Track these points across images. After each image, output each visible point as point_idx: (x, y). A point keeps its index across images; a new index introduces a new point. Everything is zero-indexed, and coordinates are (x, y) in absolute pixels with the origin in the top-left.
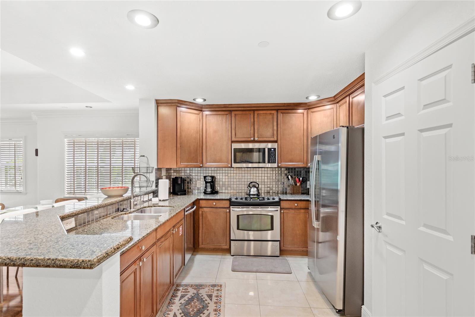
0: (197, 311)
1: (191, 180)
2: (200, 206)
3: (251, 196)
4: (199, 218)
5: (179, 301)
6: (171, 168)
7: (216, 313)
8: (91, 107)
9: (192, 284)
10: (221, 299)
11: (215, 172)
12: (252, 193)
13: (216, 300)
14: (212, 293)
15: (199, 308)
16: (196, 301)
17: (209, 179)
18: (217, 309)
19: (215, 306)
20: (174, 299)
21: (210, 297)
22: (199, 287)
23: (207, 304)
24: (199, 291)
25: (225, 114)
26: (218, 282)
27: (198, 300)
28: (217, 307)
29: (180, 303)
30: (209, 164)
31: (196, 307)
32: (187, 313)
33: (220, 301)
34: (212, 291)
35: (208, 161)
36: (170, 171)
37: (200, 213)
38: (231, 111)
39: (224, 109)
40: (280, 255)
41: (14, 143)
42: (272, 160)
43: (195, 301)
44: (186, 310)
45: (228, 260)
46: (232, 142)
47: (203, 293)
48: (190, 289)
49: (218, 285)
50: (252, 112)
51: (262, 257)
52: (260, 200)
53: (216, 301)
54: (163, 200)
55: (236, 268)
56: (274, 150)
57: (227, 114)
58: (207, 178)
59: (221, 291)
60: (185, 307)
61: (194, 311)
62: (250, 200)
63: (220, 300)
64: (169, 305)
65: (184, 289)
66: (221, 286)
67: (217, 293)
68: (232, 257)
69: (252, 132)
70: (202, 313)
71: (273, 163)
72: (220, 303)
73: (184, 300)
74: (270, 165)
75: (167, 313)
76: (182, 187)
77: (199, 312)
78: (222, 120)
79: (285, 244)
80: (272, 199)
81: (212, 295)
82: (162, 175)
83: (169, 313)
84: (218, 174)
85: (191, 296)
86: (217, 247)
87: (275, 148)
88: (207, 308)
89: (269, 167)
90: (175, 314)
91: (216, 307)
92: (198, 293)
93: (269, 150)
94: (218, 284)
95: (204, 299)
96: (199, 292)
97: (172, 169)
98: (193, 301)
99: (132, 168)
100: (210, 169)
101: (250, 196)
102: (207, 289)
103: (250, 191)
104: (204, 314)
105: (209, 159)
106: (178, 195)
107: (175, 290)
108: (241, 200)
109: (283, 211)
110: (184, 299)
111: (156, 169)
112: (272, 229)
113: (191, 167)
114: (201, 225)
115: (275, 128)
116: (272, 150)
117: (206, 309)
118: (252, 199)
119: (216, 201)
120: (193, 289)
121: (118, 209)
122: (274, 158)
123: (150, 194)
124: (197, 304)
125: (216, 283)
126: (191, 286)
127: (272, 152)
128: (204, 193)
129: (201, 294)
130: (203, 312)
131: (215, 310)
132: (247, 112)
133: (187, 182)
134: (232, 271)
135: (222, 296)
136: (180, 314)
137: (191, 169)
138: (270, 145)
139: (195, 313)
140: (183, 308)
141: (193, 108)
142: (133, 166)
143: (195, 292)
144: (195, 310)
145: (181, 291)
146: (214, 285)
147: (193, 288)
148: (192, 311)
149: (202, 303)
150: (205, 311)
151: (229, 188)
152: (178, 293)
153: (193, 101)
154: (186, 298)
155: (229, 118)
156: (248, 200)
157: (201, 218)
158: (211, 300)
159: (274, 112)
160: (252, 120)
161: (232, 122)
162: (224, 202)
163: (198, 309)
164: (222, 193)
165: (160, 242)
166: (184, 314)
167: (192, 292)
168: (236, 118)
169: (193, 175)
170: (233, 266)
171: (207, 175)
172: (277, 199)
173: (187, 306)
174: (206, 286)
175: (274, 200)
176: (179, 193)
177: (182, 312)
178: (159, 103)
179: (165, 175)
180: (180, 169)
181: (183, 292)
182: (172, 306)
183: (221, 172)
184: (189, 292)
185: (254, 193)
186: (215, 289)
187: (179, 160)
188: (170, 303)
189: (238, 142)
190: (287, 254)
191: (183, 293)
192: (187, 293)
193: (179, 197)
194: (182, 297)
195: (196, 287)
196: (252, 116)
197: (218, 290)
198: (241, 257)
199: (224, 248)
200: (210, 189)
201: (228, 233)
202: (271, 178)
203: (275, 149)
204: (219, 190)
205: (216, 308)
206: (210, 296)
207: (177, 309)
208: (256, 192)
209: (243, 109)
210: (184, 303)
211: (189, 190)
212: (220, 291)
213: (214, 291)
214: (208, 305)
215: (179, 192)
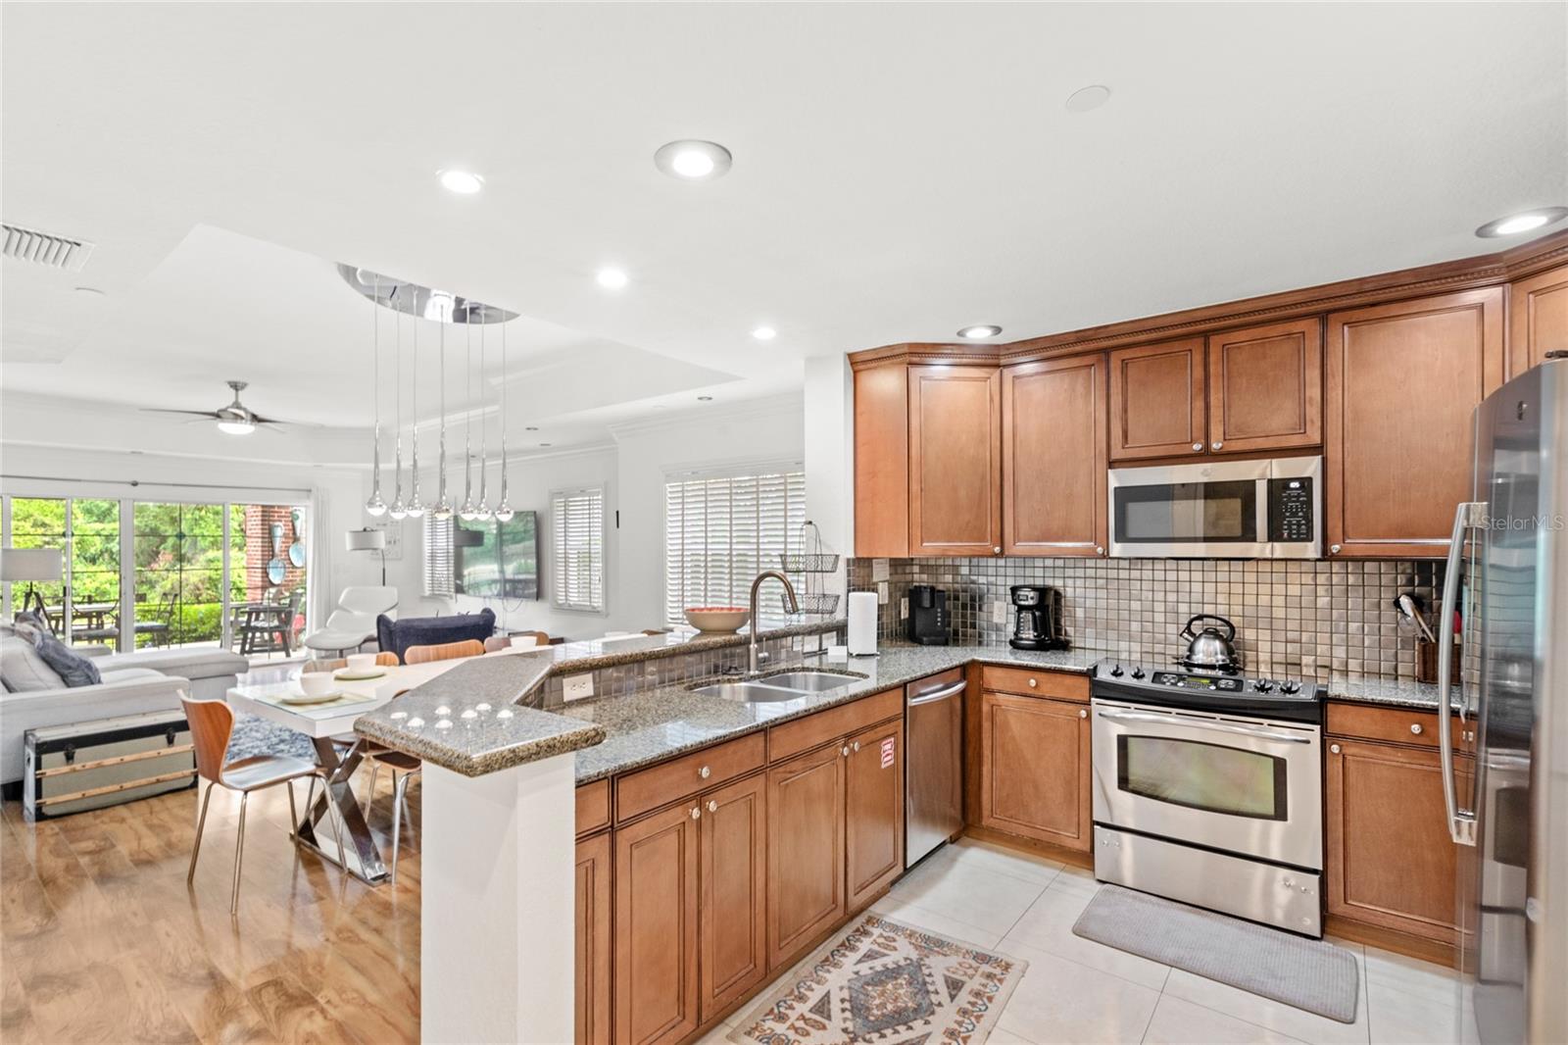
0: (895, 1012)
1: (973, 599)
2: (985, 686)
3: (1197, 671)
4: (980, 726)
5: (855, 964)
6: (912, 559)
7: (950, 1041)
8: (710, 399)
9: (917, 930)
10: (987, 1008)
11: (1059, 573)
12: (1199, 658)
13: (969, 1003)
14: (964, 978)
15: (903, 1005)
16: (904, 982)
17: (1029, 598)
18: (960, 1032)
19: (956, 1022)
20: (844, 955)
21: (954, 989)
22: (932, 944)
23: (932, 1004)
24: (928, 957)
25: (1084, 364)
26: (1001, 951)
27: (911, 984)
28: (961, 1026)
29: (856, 970)
30: (1022, 547)
31: (895, 1000)
32: (860, 1006)
33: (980, 1010)
34: (970, 972)
35: (1021, 535)
36: (908, 567)
37: (985, 708)
38: (1106, 352)
39: (1078, 348)
40: (1323, 931)
41: (587, 498)
42: (1290, 529)
43: (899, 981)
44: (862, 997)
45: (1079, 891)
46: (1112, 464)
47: (938, 967)
48: (902, 943)
49: (997, 962)
50: (1197, 346)
51: (1231, 920)
52: (1218, 689)
53: (969, 1007)
54: (858, 655)
55: (1094, 927)
56: (1302, 487)
57: (1089, 366)
58: (1022, 593)
59: (1001, 984)
60: (862, 987)
61: (885, 1011)
62: (1175, 684)
63: (983, 1008)
64: (822, 967)
65: (885, 938)
66: (1008, 966)
67: (983, 985)
68: (1099, 886)
69: (1199, 419)
70: (905, 1024)
71: (1303, 540)
72: (978, 1018)
73: (871, 968)
74: (1280, 549)
75: (808, 983)
76: (939, 619)
77: (896, 1016)
78: (1074, 390)
79: (1351, 889)
80: (1282, 689)
81: (963, 983)
82: (875, 579)
83: (814, 986)
84: (1070, 582)
85: (896, 963)
86: (1044, 836)
87: (1310, 479)
88: (929, 1015)
89: (1275, 556)
90: (828, 994)
91: (960, 1024)
92: (922, 962)
93: (1277, 487)
94: (1000, 957)
95: (931, 988)
96: (925, 959)
97: (914, 562)
98: (896, 979)
99: (781, 556)
100: (1039, 563)
101: (1190, 671)
102: (953, 961)
103: (1191, 650)
104: (910, 1028)
105: (1024, 527)
106: (921, 643)
107: (858, 930)
108: (1135, 680)
109: (1341, 746)
110: (872, 965)
111: (848, 560)
112: (1280, 814)
113: (974, 556)
114: (987, 752)
115: (1315, 392)
116: (1294, 485)
117: (922, 1018)
118: (1184, 679)
119: (1038, 675)
120: (912, 946)
121: (716, 667)
122: (1304, 518)
123: (829, 634)
124: (902, 993)
125: (998, 952)
126: (910, 936)
127: (1295, 493)
128: (1012, 643)
129: (929, 967)
130: (910, 1024)
131: (952, 1034)
132: (1176, 346)
133: (962, 604)
134: (1074, 933)
135: (994, 1001)
136: (843, 1001)
137: (975, 561)
138: (1277, 468)
139: (883, 1015)
140: (856, 987)
141: (965, 361)
142: (782, 552)
143: (914, 955)
144: (890, 1007)
145: (871, 939)
146: (983, 954)
147: (910, 943)
148: (877, 1006)
149: (919, 996)
150: (915, 1022)
151: (1112, 635)
152: (862, 942)
153: (957, 337)
154: (878, 964)
155: (1101, 377)
156: (1164, 683)
157: (986, 725)
158: (953, 998)
159: (1311, 327)
160: (1199, 372)
161: (1113, 390)
162: (1069, 680)
163: (898, 1007)
164: (1085, 648)
165: (781, 769)
166: (852, 1007)
167: (903, 952)
168: (1129, 373)
169: (980, 581)
170: (1087, 916)
171: (1020, 582)
172: (1306, 695)
173: (870, 988)
174: (957, 951)
175: (1289, 696)
176: (925, 639)
177: (848, 998)
178: (858, 364)
179: (888, 578)
180: (941, 562)
181: (879, 945)
182: (829, 971)
183: (1080, 572)
184: (895, 949)
185: (1212, 660)
186: (980, 971)
187: (917, 532)
188: (827, 962)
189: (1138, 463)
190: (1357, 938)
191: (876, 947)
192: (886, 952)
193: (926, 649)
194: (870, 956)
195: (923, 944)
196: (1198, 358)
197: (990, 976)
198: (1134, 898)
199: (1070, 845)
200: (1031, 632)
201: (1084, 794)
202: (1306, 601)
203: (1306, 483)
204: (1073, 639)
205: (956, 1026)
206: (954, 986)
207: (840, 985)
208: (1220, 657)
209: (1154, 335)
210: (865, 976)
211: (970, 631)
212: (996, 981)
213: (974, 975)
214: (936, 1008)
215: (925, 635)
